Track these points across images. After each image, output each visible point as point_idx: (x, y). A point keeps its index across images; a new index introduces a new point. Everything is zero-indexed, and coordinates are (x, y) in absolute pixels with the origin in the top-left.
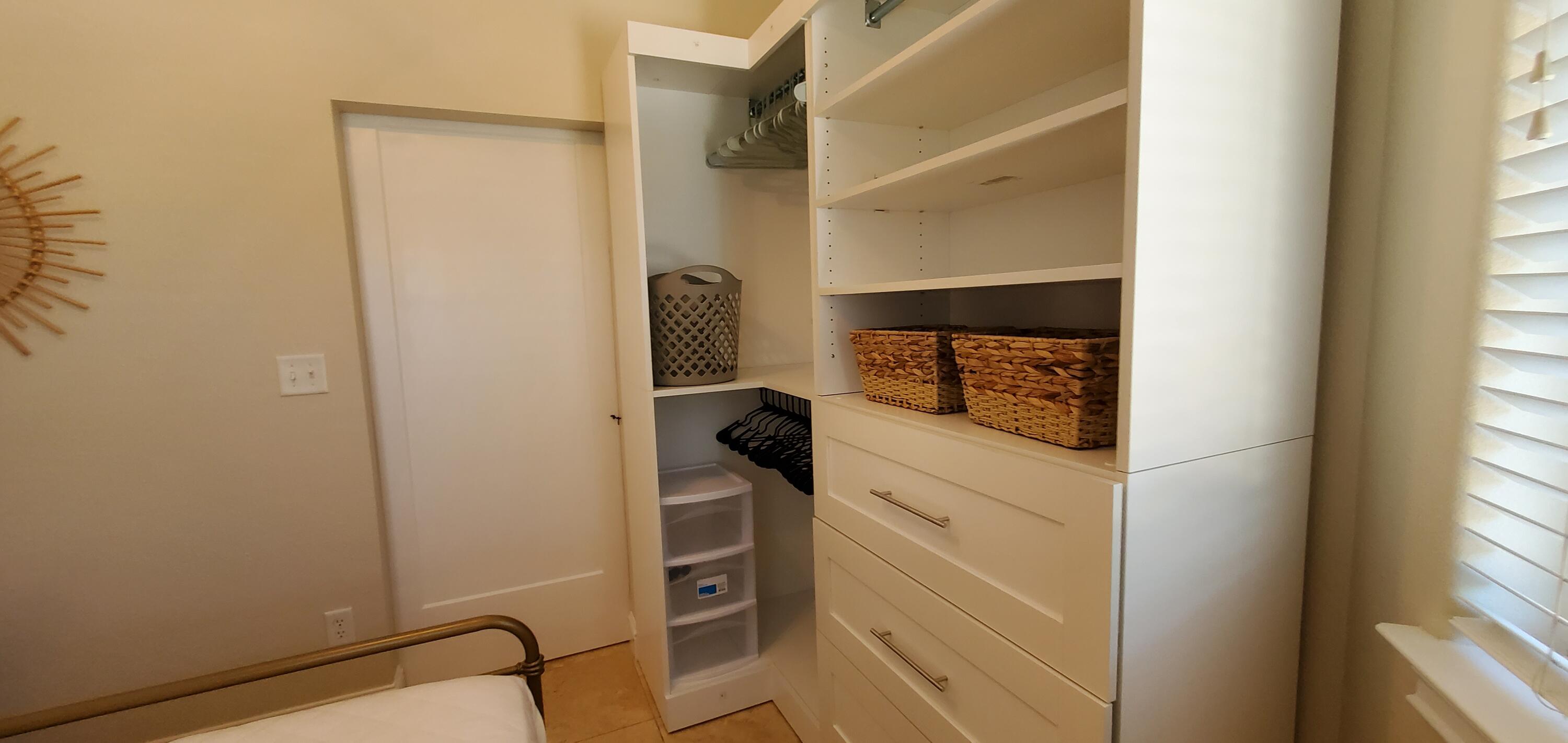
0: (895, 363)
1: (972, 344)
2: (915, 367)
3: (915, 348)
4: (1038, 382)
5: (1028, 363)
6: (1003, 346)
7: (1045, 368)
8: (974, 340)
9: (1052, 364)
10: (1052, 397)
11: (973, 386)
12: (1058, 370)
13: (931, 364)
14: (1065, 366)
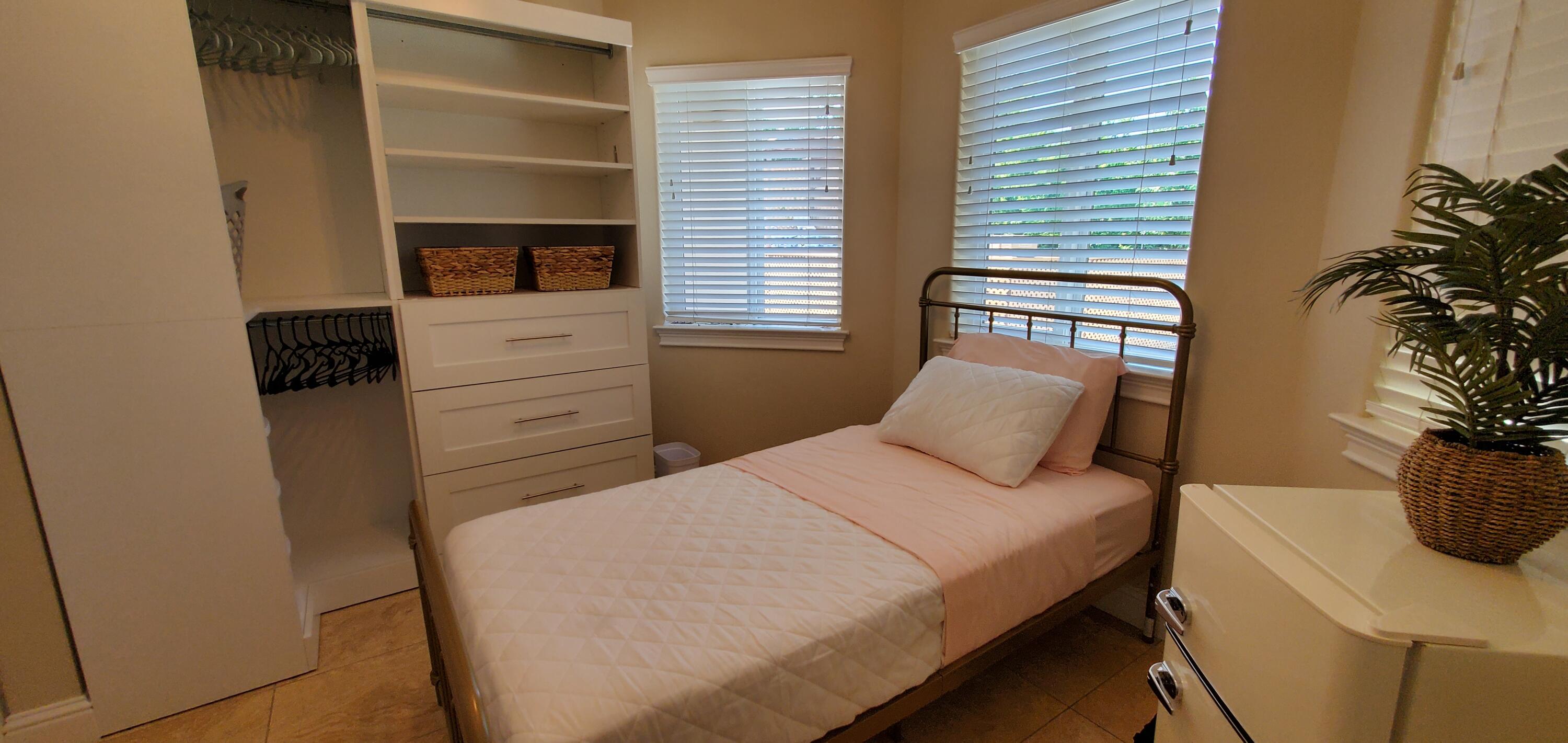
0: (476, 267)
1: (550, 251)
2: (499, 268)
3: (501, 256)
4: (591, 265)
5: (587, 256)
6: (572, 250)
7: (596, 258)
8: (552, 249)
9: (601, 256)
10: (598, 270)
11: (547, 272)
12: (603, 259)
13: (513, 264)
14: (606, 256)
